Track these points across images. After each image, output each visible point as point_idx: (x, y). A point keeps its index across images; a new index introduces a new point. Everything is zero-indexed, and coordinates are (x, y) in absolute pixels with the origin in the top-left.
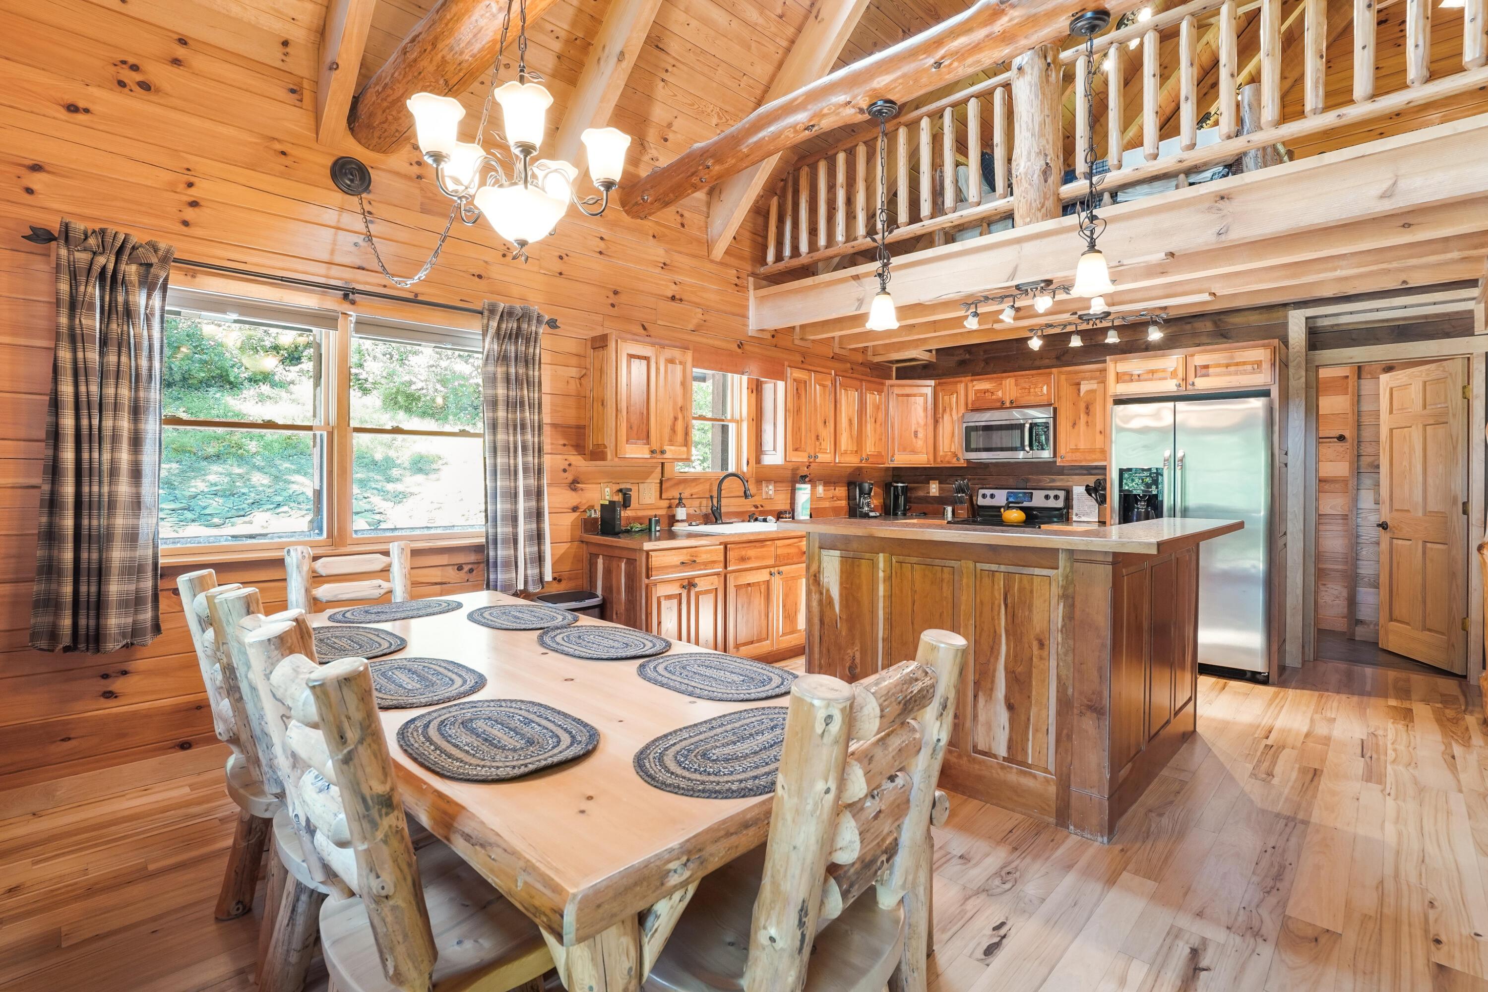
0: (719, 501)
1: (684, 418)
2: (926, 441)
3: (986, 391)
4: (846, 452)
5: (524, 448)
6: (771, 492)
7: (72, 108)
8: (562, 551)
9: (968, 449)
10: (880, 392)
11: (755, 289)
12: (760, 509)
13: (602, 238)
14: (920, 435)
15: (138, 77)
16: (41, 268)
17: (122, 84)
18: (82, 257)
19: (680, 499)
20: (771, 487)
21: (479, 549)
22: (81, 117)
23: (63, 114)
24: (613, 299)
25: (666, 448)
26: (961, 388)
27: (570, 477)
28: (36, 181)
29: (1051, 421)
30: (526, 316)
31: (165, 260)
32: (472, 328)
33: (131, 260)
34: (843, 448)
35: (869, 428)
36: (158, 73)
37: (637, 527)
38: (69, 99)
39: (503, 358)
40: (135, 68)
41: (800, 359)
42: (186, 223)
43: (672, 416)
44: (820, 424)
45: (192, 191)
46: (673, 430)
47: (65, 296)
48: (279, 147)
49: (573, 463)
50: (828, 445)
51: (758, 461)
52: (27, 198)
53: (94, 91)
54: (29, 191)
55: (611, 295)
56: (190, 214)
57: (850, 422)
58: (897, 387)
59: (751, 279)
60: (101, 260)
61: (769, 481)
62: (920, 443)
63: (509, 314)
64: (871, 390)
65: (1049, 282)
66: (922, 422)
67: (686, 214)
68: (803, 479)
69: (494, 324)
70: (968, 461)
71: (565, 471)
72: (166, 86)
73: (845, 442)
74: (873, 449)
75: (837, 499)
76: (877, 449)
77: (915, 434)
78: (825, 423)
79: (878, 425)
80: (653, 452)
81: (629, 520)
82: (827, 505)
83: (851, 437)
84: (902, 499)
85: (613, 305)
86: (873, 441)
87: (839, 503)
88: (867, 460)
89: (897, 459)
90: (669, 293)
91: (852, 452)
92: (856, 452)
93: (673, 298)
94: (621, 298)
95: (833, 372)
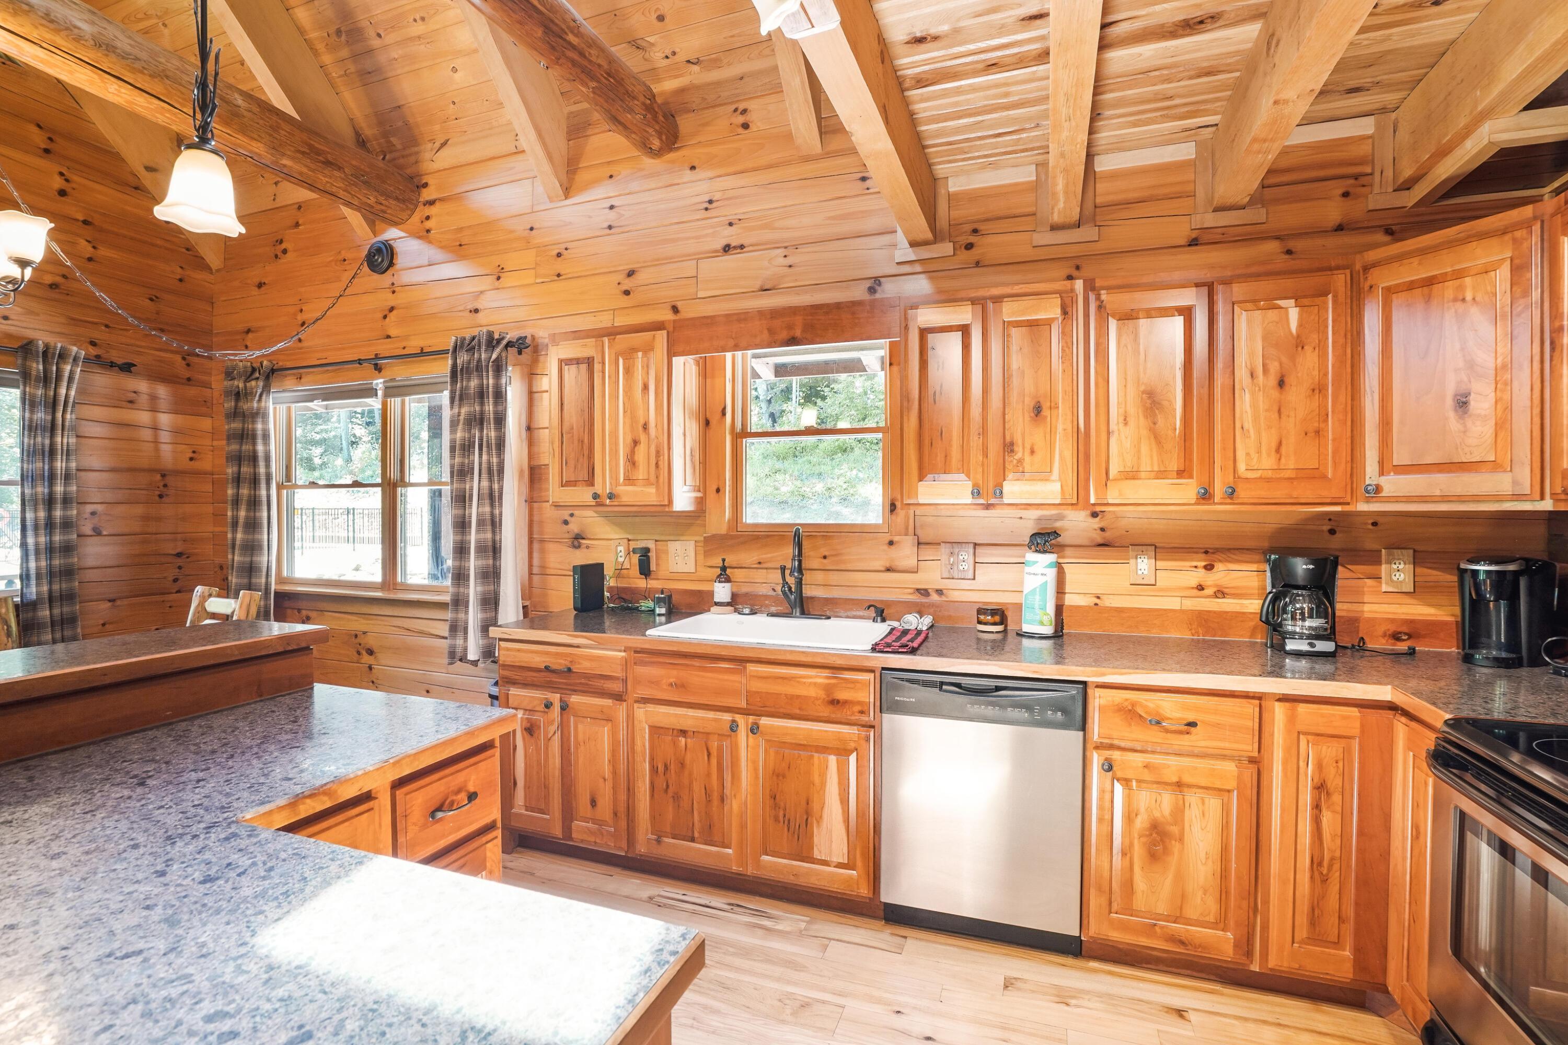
0: (800, 577)
1: (651, 440)
4: (1131, 477)
6: (963, 566)
7: (260, 286)
10: (1308, 297)
12: (935, 597)
14: (1484, 403)
15: (282, 246)
17: (276, 256)
19: (724, 568)
22: (265, 289)
23: (256, 292)
25: (620, 490)
28: (249, 340)
35: (1247, 408)
42: (300, 340)
43: (630, 440)
44: (1017, 414)
46: (632, 460)
48: (341, 256)
50: (1054, 462)
53: (267, 268)
55: (624, 279)
57: (1153, 400)
58: (1398, 262)
62: (1481, 434)
64: (1262, 301)
72: (292, 246)
73: (1124, 445)
74: (1268, 462)
75: (1220, 593)
76: (1290, 463)
77: (1462, 403)
78: (1038, 410)
79: (1296, 395)
80: (596, 496)
81: (646, 594)
82: (1173, 603)
83: (1157, 438)
84: (1498, 614)
85: (627, 293)
86: (1269, 439)
87: (1228, 605)
88: (1232, 493)
89: (1392, 484)
90: (719, 244)
91: (1161, 474)
92: (1181, 474)
93: (727, 249)
94: (641, 277)
95: (1079, 285)
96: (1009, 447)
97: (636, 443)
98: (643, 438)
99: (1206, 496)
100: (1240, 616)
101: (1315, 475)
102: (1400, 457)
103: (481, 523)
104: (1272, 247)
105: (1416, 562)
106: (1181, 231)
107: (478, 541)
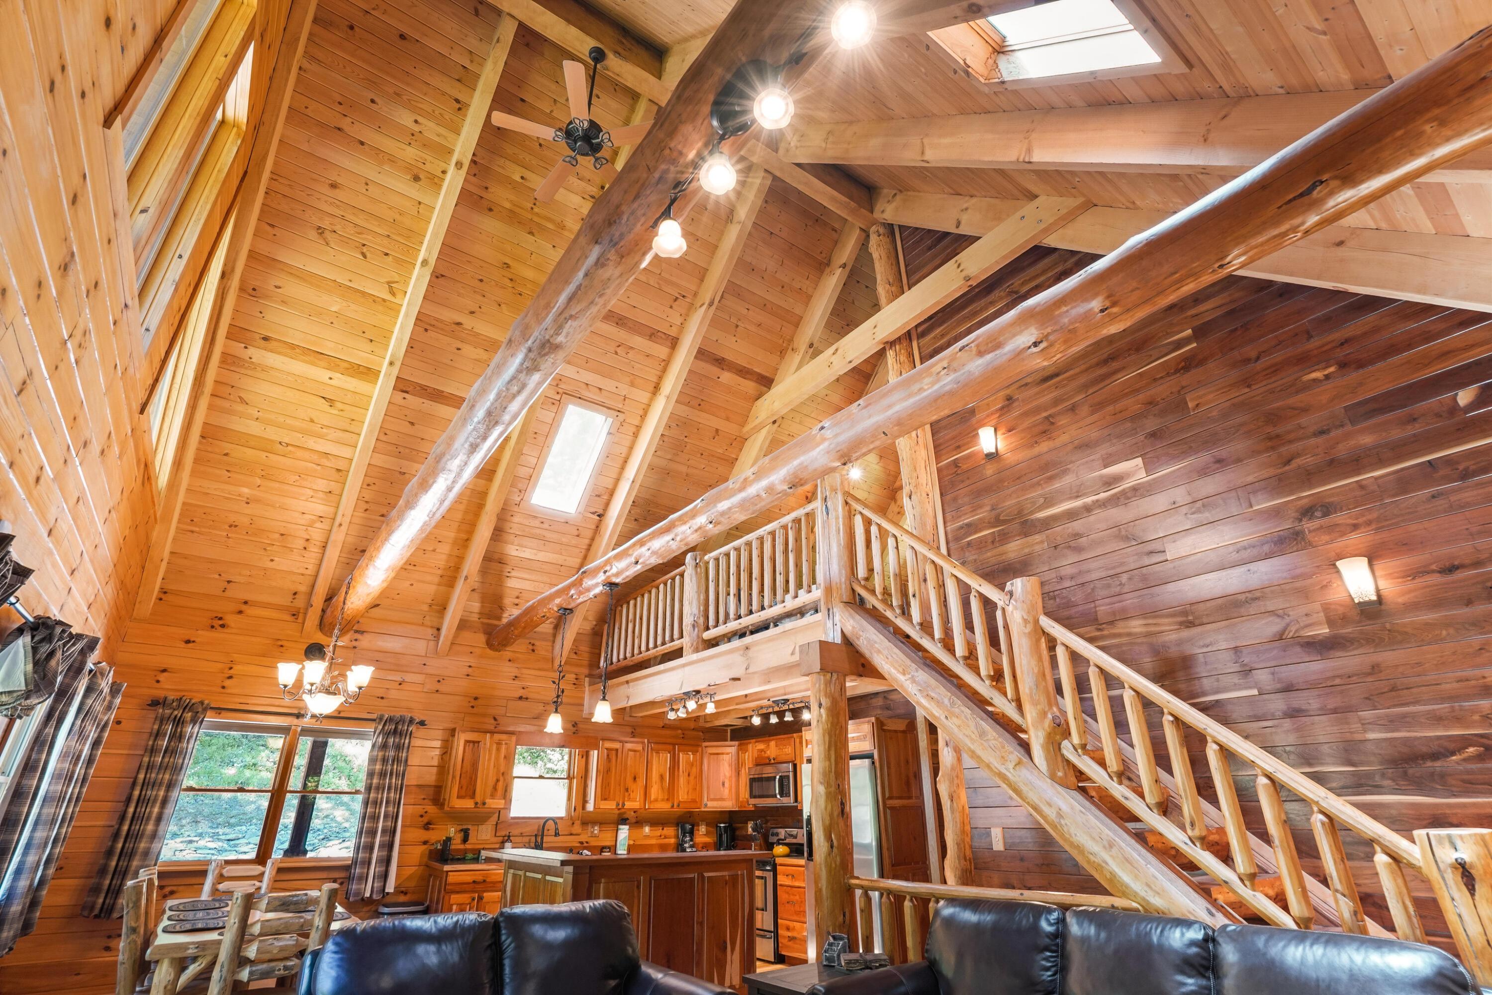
0: (542, 839)
1: (504, 780)
2: (730, 790)
3: (762, 751)
4: (656, 800)
5: (387, 802)
6: (596, 832)
7: (188, 642)
8: (411, 872)
9: (752, 796)
10: (694, 752)
11: (590, 685)
12: (585, 844)
13: (470, 666)
14: (727, 785)
15: (221, 622)
16: (152, 715)
17: (213, 627)
18: (168, 712)
19: (509, 836)
20: (596, 828)
21: (347, 868)
22: (190, 645)
23: (183, 645)
24: (473, 703)
25: (487, 801)
26: (750, 746)
27: (425, 819)
28: (162, 677)
29: (791, 775)
30: (402, 720)
31: (205, 710)
32: (370, 729)
33: (189, 711)
34: (653, 797)
35: (682, 780)
36: (230, 619)
37: (470, 856)
38: (187, 638)
39: (384, 746)
40: (221, 619)
41: (629, 730)
42: (223, 687)
43: (495, 779)
44: (629, 779)
45: (231, 672)
46: (495, 788)
47: (155, 731)
48: (280, 643)
49: (429, 811)
50: (638, 795)
51: (584, 808)
52: (157, 685)
53: (200, 632)
54: (158, 681)
55: (472, 700)
56: (227, 683)
57: (662, 777)
58: (712, 747)
59: (587, 679)
60: (176, 713)
61: (594, 823)
62: (726, 792)
63: (391, 719)
64: (685, 752)
65: (698, 692)
66: (728, 774)
67: (537, 643)
68: (623, 821)
69: (380, 727)
70: (754, 805)
71: (422, 816)
72: (232, 625)
73: (655, 791)
74: (686, 797)
75: (665, 837)
76: (690, 797)
77: (723, 784)
78: (635, 778)
79: (692, 778)
80: (476, 804)
81: (466, 851)
82: (653, 842)
83: (663, 788)
84: (724, 837)
85: (473, 707)
86: (686, 791)
87: (666, 841)
88: (678, 806)
89: (710, 804)
90: (518, 695)
91: (663, 800)
92: (668, 800)
93: (521, 698)
94: (479, 702)
95: (646, 741)
96: (627, 790)
97: (498, 781)
98: (501, 779)
99: (673, 807)
100: (670, 844)
101: (694, 801)
102: (712, 797)
103: (386, 816)
104: (680, 731)
105: (707, 825)
106: (661, 724)
107: (383, 827)
